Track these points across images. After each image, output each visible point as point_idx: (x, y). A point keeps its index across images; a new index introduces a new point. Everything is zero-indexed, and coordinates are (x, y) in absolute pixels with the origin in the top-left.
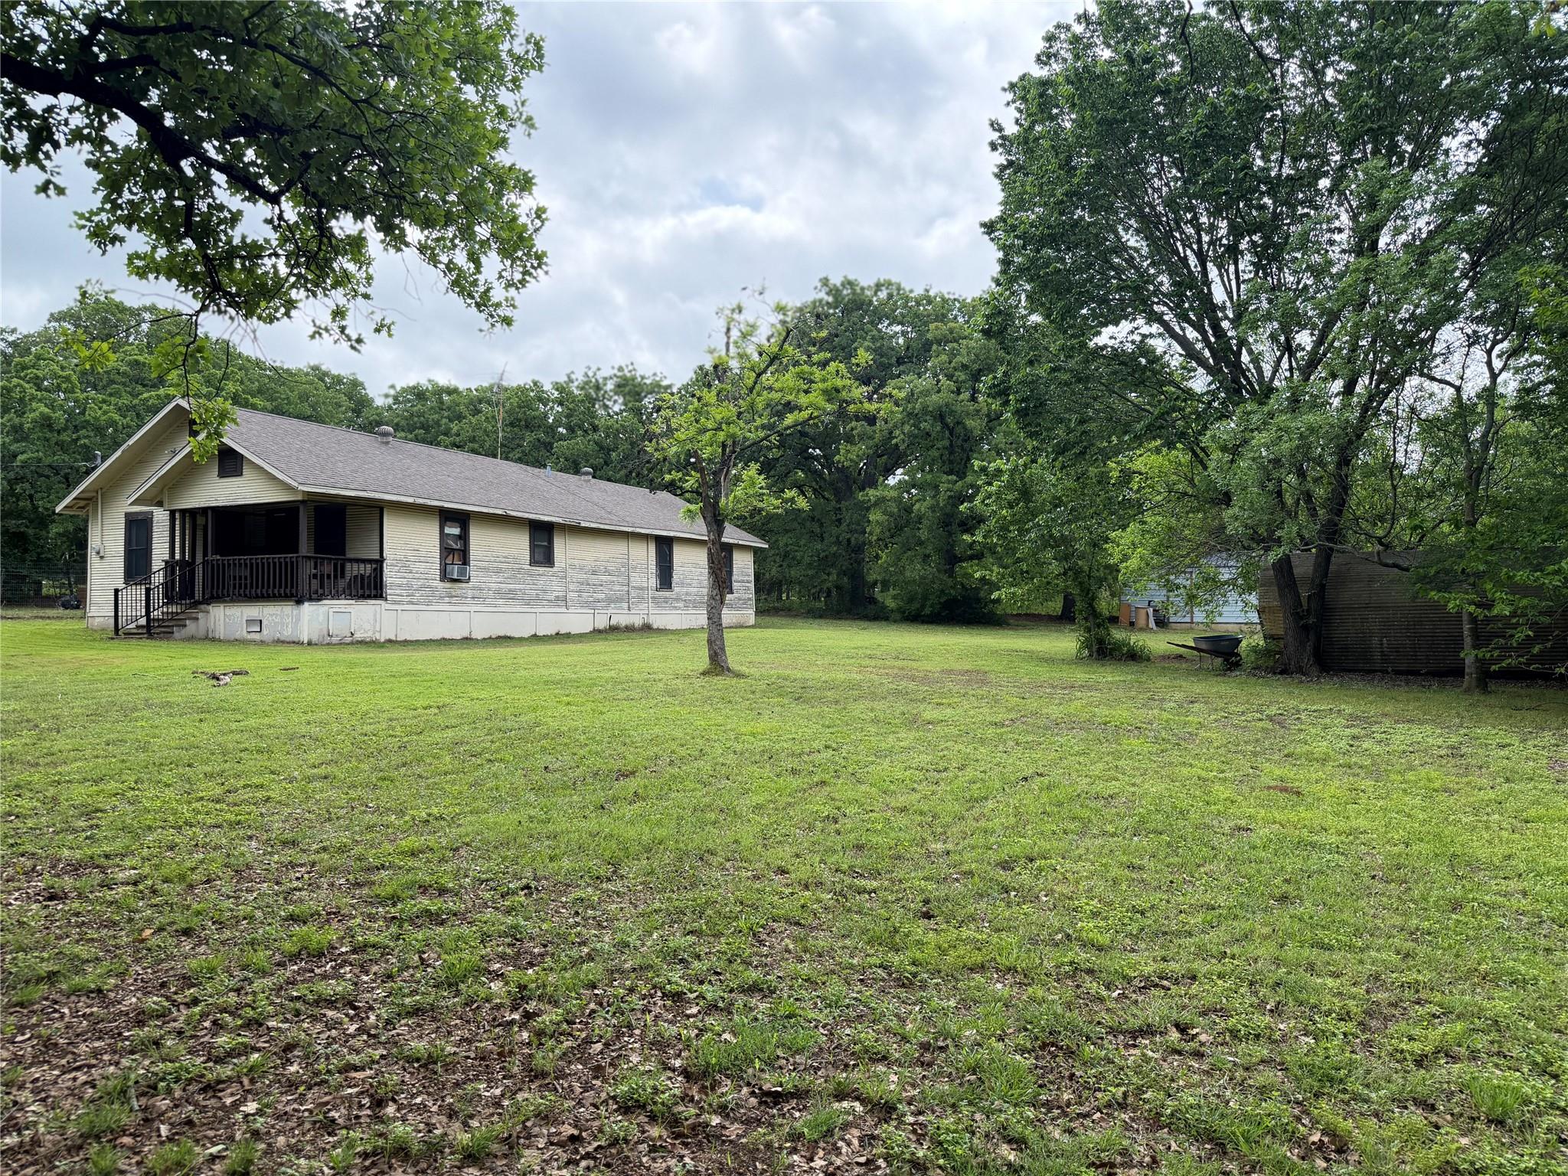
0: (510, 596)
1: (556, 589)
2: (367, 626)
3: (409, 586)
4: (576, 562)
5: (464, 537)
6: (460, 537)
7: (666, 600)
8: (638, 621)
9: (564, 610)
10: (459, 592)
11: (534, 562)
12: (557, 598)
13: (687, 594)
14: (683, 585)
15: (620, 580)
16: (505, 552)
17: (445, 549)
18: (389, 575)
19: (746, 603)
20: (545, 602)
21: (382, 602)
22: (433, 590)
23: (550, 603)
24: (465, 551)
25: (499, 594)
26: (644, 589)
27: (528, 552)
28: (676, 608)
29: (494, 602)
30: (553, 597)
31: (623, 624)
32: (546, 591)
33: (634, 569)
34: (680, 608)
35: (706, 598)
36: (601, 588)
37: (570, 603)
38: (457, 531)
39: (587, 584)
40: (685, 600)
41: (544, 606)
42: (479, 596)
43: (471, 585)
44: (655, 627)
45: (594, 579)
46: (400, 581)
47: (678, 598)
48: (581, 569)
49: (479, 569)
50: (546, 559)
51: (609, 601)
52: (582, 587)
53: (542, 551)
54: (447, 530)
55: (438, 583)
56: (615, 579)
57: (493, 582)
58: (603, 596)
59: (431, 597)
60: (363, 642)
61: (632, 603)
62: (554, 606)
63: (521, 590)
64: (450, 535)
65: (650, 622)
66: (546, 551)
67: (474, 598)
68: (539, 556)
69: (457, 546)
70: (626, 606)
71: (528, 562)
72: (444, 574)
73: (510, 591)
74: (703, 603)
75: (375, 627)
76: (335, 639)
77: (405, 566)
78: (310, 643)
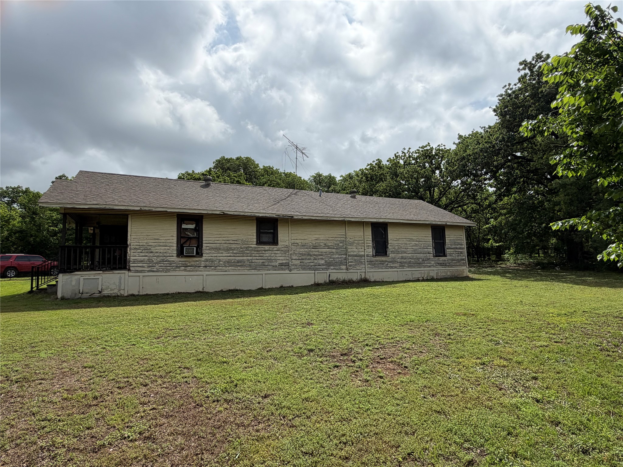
0: (239, 264)
1: (281, 259)
2: (113, 287)
3: (150, 261)
4: (298, 241)
5: (199, 230)
6: (195, 230)
7: (382, 263)
8: (355, 277)
9: (287, 271)
10: (193, 263)
11: (260, 242)
12: (281, 265)
13: (402, 258)
14: (398, 252)
15: (339, 251)
16: (234, 237)
17: (182, 237)
18: (132, 255)
19: (459, 262)
20: (270, 267)
21: (126, 272)
22: (171, 262)
23: (275, 268)
24: (198, 238)
25: (229, 263)
26: (361, 256)
27: (255, 237)
28: (392, 267)
29: (224, 268)
30: (277, 264)
31: (342, 279)
32: (271, 260)
33: (352, 244)
34: (396, 267)
35: (421, 260)
36: (321, 257)
37: (293, 267)
38: (192, 226)
39: (309, 255)
40: (400, 262)
41: (269, 270)
42: (211, 265)
43: (203, 259)
44: (372, 280)
45: (314, 251)
46: (142, 258)
47: (394, 261)
48: (303, 246)
49: (211, 249)
50: (271, 240)
51: (328, 265)
52: (304, 257)
53: (268, 235)
54: (184, 226)
55: (175, 259)
56: (334, 251)
57: (224, 256)
58: (323, 262)
59: (168, 267)
60: (108, 296)
61: (350, 266)
62: (279, 270)
63: (248, 260)
64: (186, 229)
65: (368, 277)
66: (271, 236)
67: (206, 267)
68: (265, 238)
69: (192, 236)
70: (344, 267)
71: (255, 243)
72: (180, 253)
73: (239, 261)
74: (418, 264)
75: (120, 287)
76: (85, 296)
77: (147, 249)
78: (63, 298)
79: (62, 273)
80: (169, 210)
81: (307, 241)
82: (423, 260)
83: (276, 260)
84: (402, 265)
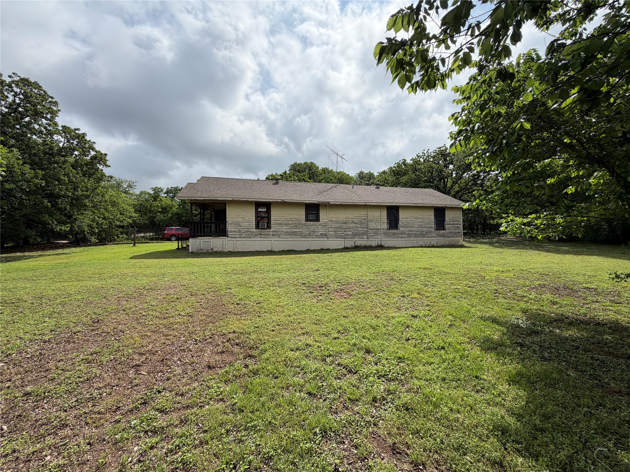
0: (294, 234)
1: (321, 231)
2: (219, 246)
3: (239, 231)
4: (333, 219)
5: (268, 212)
6: (266, 212)
7: (394, 234)
8: (374, 244)
9: (326, 239)
10: (265, 233)
11: (307, 220)
12: (322, 234)
13: (410, 231)
14: (407, 227)
15: (362, 226)
16: (291, 217)
17: (258, 217)
18: (229, 228)
19: (456, 234)
20: (314, 236)
21: (226, 238)
22: (252, 232)
23: (317, 236)
24: (268, 217)
25: (288, 233)
26: (377, 229)
27: (304, 216)
28: (402, 238)
29: (284, 236)
30: (319, 234)
31: (364, 245)
32: (315, 232)
33: (372, 221)
34: (404, 238)
35: (424, 233)
36: (349, 230)
37: (329, 236)
38: (265, 210)
39: (341, 228)
40: (408, 234)
41: (313, 238)
42: (276, 234)
43: (271, 230)
44: (386, 246)
45: (344, 226)
46: (235, 230)
47: (403, 233)
48: (337, 222)
49: (276, 224)
50: (315, 218)
51: (355, 235)
52: (337, 230)
53: (313, 215)
54: (259, 210)
55: (254, 230)
56: (359, 226)
57: (284, 229)
58: (351, 233)
59: (250, 235)
60: (217, 252)
61: (370, 236)
62: (320, 238)
63: (300, 231)
64: (261, 212)
65: (383, 244)
66: (315, 215)
67: (273, 235)
68: (311, 217)
69: (264, 216)
70: (366, 237)
71: (304, 220)
72: (257, 227)
73: (294, 232)
74: (422, 235)
75: (223, 247)
76: (204, 251)
77: (238, 224)
78: (192, 252)
79: (191, 238)
80: (249, 200)
81: (339, 219)
82: (426, 233)
83: (318, 232)
84: (409, 236)
